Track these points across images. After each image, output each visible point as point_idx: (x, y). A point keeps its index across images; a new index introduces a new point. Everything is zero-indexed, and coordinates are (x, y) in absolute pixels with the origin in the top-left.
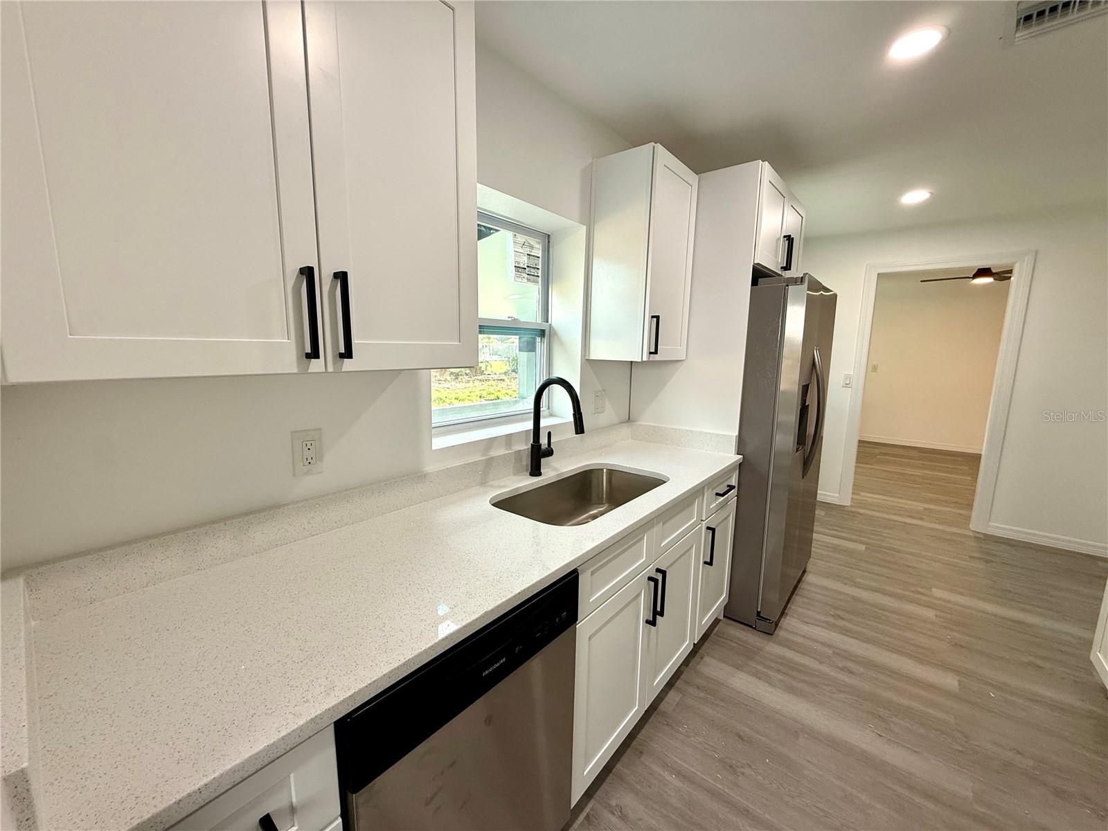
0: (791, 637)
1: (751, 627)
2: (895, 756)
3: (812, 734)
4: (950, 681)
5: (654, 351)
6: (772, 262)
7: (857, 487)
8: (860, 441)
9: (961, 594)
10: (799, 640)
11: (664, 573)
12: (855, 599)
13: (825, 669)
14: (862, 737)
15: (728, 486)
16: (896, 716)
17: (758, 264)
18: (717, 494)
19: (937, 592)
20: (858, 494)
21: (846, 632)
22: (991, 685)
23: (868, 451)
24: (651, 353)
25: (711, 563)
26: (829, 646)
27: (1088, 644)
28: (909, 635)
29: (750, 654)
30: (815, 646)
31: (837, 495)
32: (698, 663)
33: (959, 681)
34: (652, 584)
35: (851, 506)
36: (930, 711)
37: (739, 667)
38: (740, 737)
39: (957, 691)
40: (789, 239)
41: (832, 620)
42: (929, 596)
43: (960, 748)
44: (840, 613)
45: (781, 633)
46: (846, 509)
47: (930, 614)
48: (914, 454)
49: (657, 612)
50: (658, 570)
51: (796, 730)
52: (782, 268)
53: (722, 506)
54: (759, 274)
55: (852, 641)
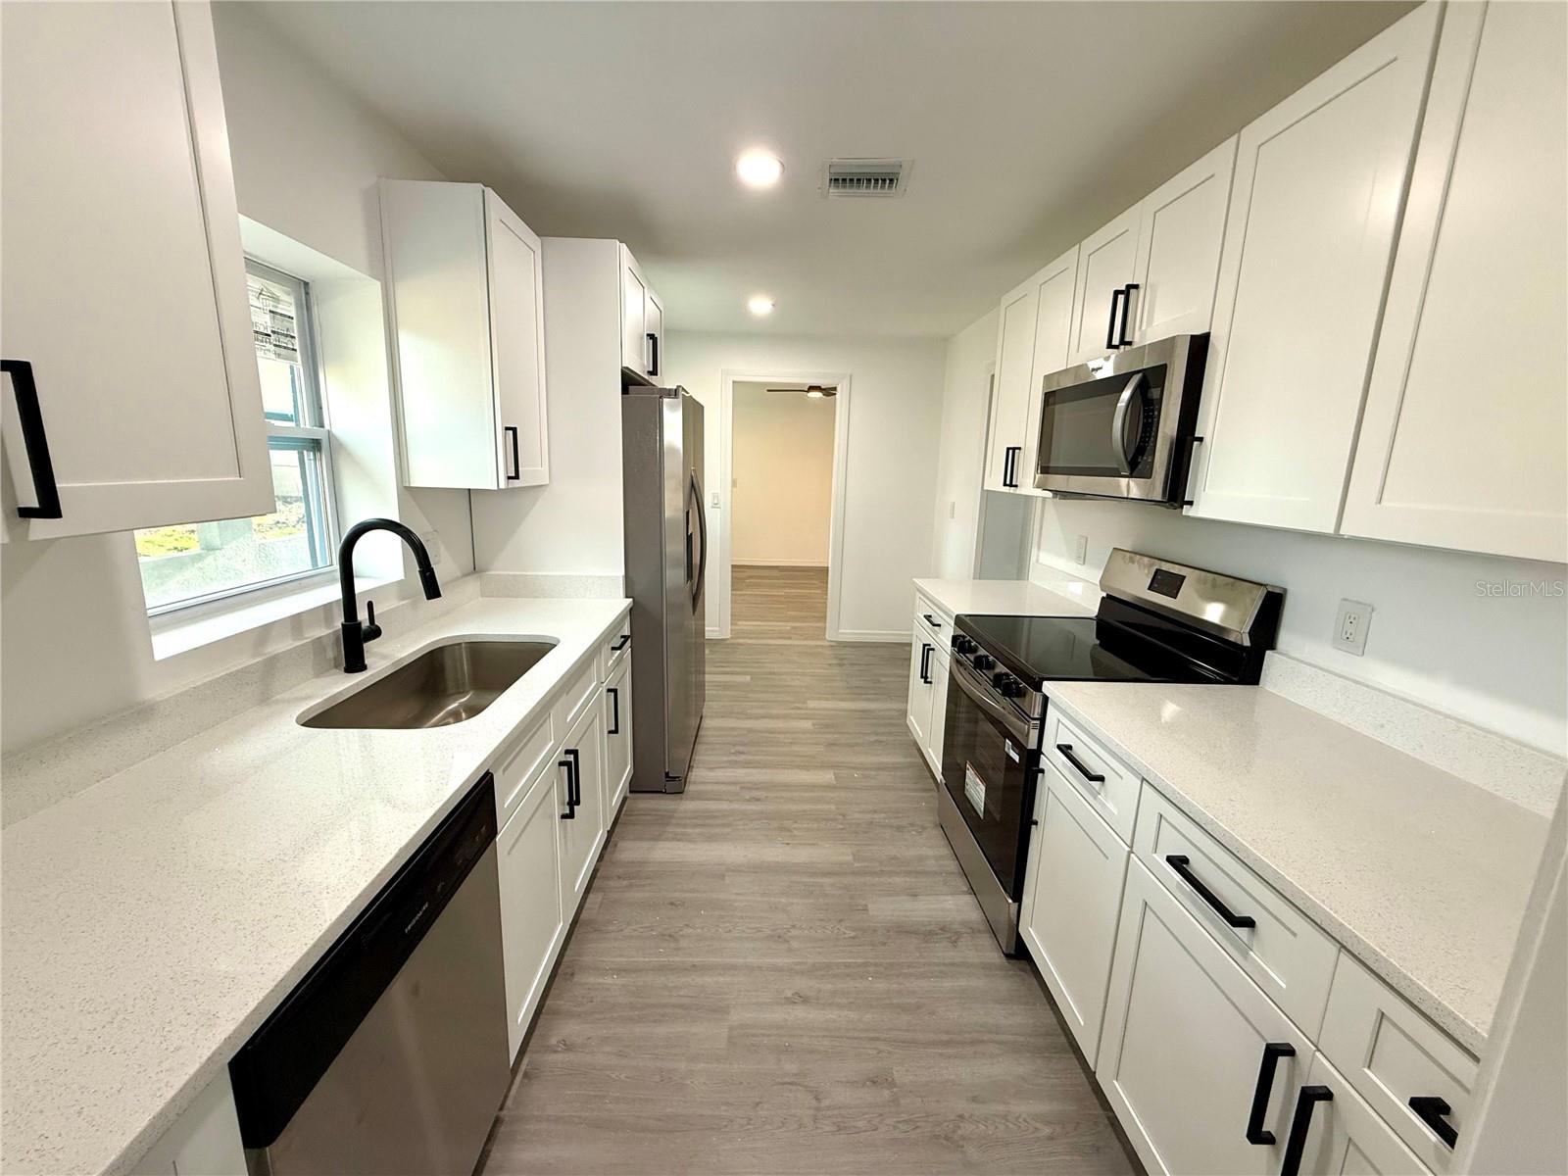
0: (702, 787)
1: (661, 792)
2: (801, 855)
3: (737, 870)
4: (827, 777)
5: (513, 475)
6: (639, 365)
7: (735, 617)
8: (733, 566)
9: (827, 699)
10: (709, 787)
11: (575, 753)
12: (750, 731)
13: (735, 806)
14: (775, 853)
15: (622, 637)
16: (796, 822)
17: (627, 368)
18: (614, 649)
19: (812, 704)
20: (736, 625)
21: (747, 765)
22: (854, 768)
23: (742, 575)
24: (509, 478)
25: (616, 731)
26: (735, 783)
27: (905, 713)
28: (795, 748)
29: (664, 820)
30: (724, 788)
31: (718, 629)
32: (614, 852)
33: (835, 774)
34: (565, 769)
35: (732, 638)
36: (819, 807)
37: (656, 839)
38: (672, 904)
39: (835, 782)
40: (652, 336)
41: (734, 758)
42: (807, 709)
43: (842, 827)
44: (741, 749)
45: (690, 788)
46: (728, 642)
47: (807, 725)
48: (776, 573)
49: (574, 800)
50: (567, 752)
51: (719, 873)
52: (649, 372)
53: (620, 660)
54: (629, 381)
55: (754, 771)
